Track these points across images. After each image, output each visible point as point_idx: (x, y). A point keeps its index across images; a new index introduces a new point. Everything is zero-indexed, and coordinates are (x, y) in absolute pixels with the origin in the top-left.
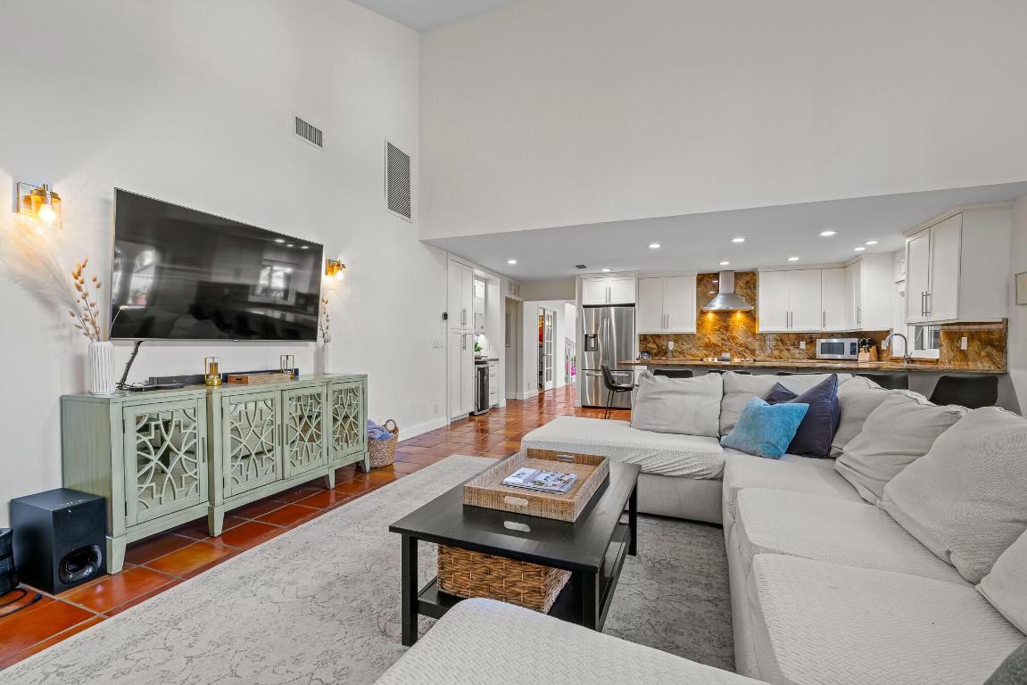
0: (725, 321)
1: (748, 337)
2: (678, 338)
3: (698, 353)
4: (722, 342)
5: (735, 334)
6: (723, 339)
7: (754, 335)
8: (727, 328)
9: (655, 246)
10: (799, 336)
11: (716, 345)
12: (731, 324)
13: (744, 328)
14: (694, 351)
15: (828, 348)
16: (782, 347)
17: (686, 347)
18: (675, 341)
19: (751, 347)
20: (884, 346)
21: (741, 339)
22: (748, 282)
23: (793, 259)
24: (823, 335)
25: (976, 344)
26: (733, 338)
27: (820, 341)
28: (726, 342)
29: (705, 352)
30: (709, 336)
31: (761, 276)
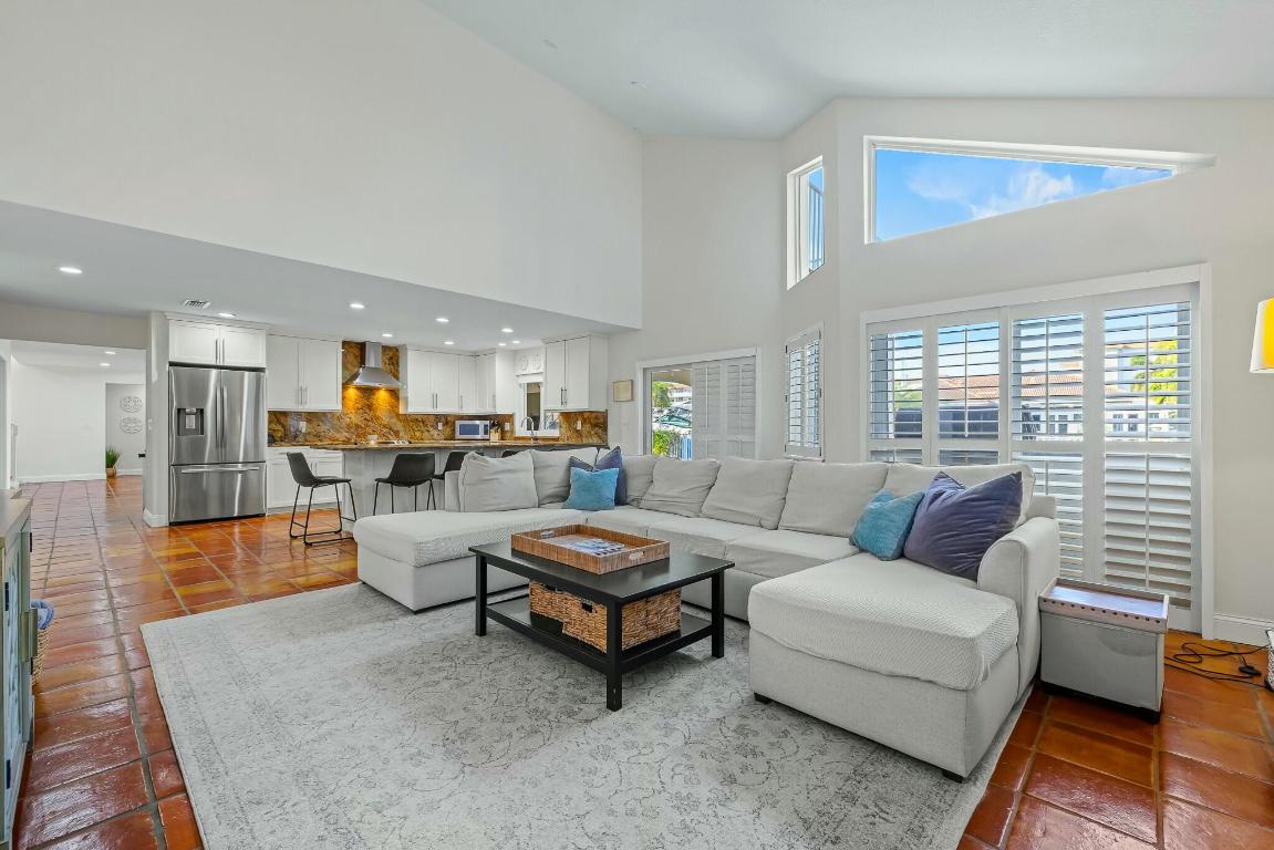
0: (368, 399)
1: (391, 418)
2: (311, 417)
3: (338, 436)
4: (365, 422)
5: (379, 413)
6: (366, 419)
7: (398, 415)
8: (370, 407)
9: (357, 306)
10: (438, 417)
11: (357, 426)
12: (374, 402)
13: (388, 407)
14: (332, 433)
15: (464, 430)
16: (423, 428)
17: (323, 428)
18: (309, 421)
19: (395, 429)
20: (507, 426)
21: (385, 420)
22: (391, 358)
23: (449, 343)
24: (462, 418)
25: (588, 426)
26: (377, 418)
27: (458, 423)
28: (370, 423)
29: (346, 434)
30: (351, 415)
31: (410, 354)
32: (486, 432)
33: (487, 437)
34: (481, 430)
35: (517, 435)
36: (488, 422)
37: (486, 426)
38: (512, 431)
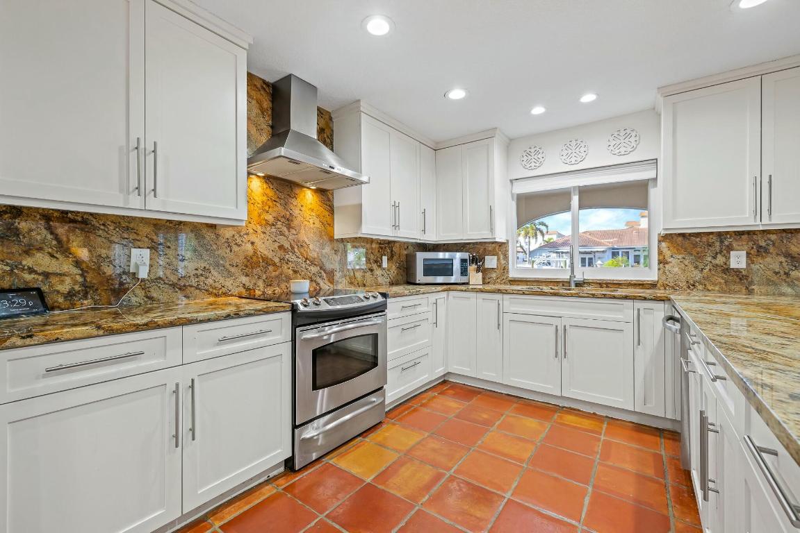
0: (285, 205)
1: (322, 245)
3: (229, 283)
4: (280, 254)
5: (303, 236)
6: (281, 247)
8: (288, 221)
10: (383, 247)
11: (267, 262)
12: (296, 212)
13: (318, 224)
19: (329, 266)
21: (313, 249)
26: (301, 245)
27: (421, 256)
28: (290, 256)
29: (244, 279)
30: (253, 238)
31: (367, 128)
32: (464, 272)
33: (464, 279)
34: (457, 266)
35: (512, 274)
36: (466, 255)
37: (463, 261)
38: (505, 269)
